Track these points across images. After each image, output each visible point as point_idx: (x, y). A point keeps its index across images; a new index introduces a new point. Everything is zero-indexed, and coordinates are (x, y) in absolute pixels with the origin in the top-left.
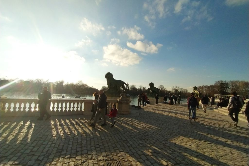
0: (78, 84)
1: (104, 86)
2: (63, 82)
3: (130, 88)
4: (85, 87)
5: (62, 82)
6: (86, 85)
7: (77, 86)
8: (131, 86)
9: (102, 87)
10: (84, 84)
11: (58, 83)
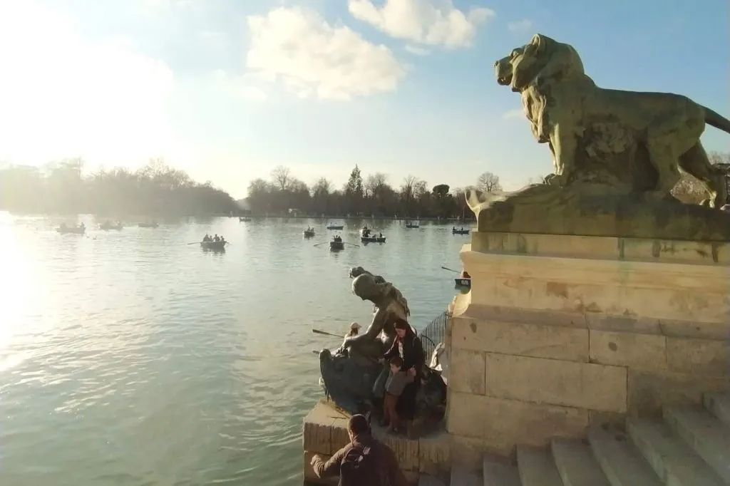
0: (149, 169)
1: (259, 181)
2: (79, 166)
3: (365, 189)
4: (176, 183)
5: (75, 165)
6: (181, 176)
7: (145, 179)
8: (372, 179)
9: (249, 185)
10: (173, 172)
11: (59, 166)
